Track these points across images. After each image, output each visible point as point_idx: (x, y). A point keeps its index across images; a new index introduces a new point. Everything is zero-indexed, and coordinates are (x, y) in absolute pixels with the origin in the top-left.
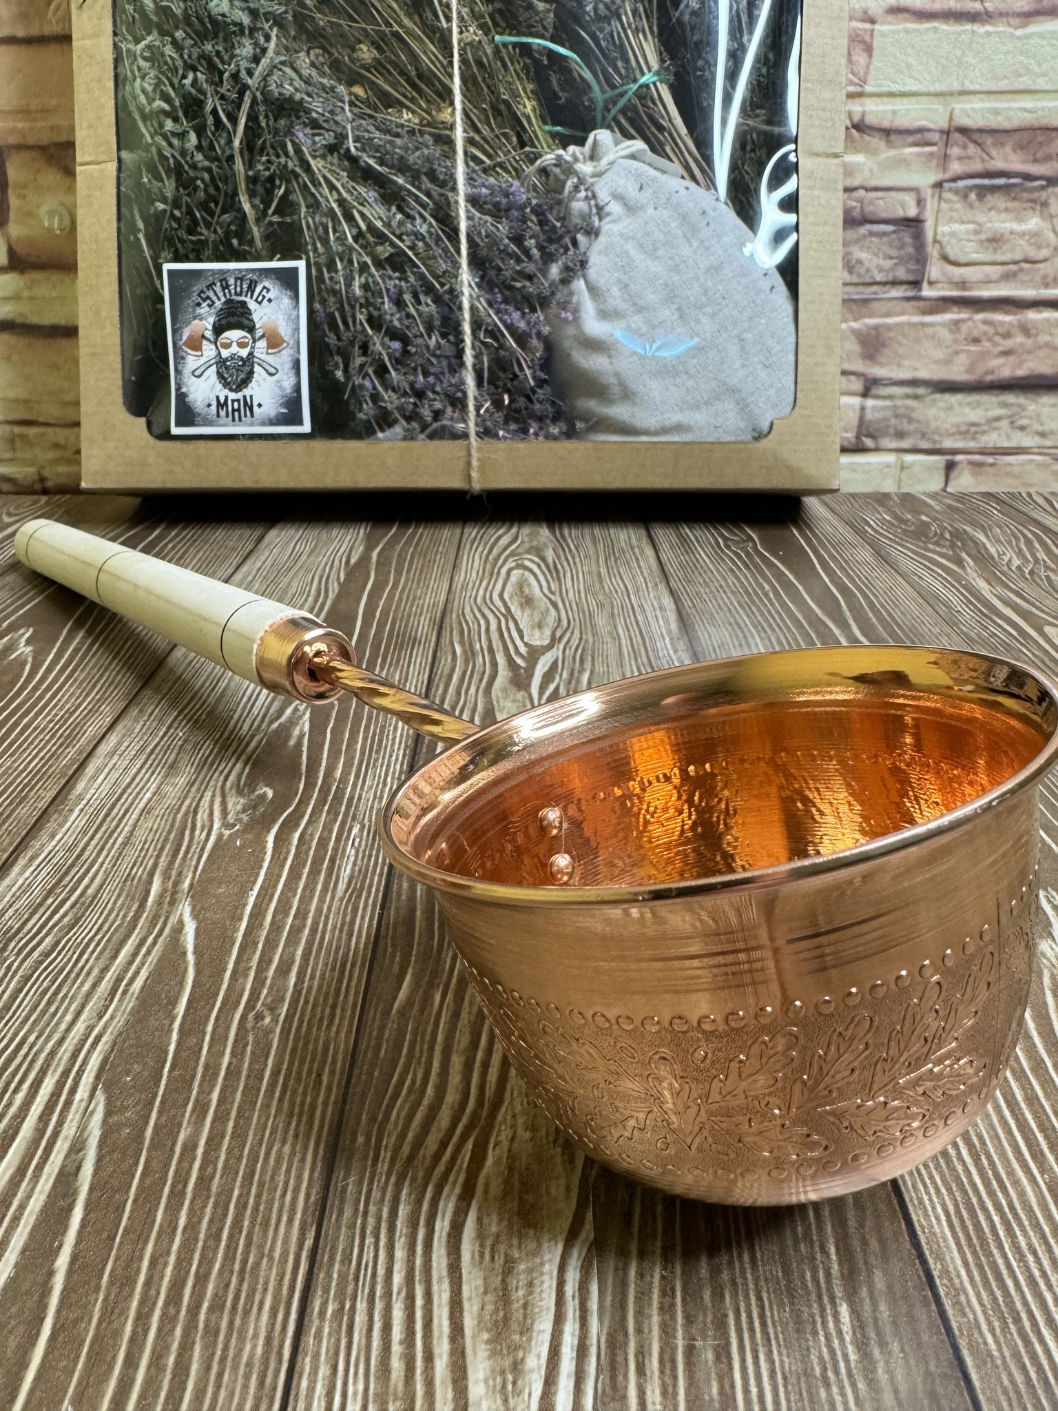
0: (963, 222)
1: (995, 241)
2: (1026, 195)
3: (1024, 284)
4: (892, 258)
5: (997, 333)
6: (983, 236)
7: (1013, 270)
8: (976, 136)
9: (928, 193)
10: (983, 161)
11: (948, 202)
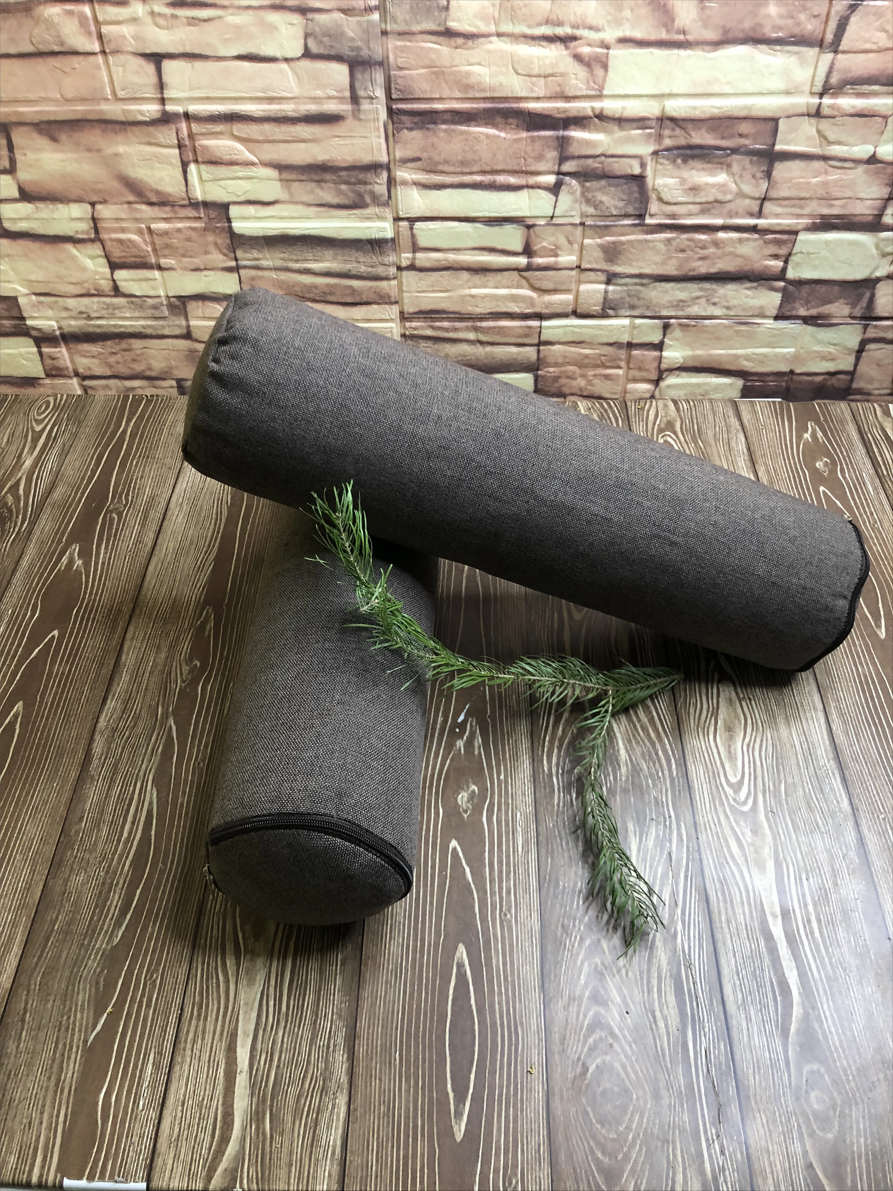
0: (672, 177)
1: (694, 189)
2: (716, 160)
3: (715, 216)
4: (623, 200)
5: (697, 247)
6: (687, 187)
7: (707, 208)
8: (681, 123)
9: (648, 159)
10: (686, 138)
11: (661, 164)
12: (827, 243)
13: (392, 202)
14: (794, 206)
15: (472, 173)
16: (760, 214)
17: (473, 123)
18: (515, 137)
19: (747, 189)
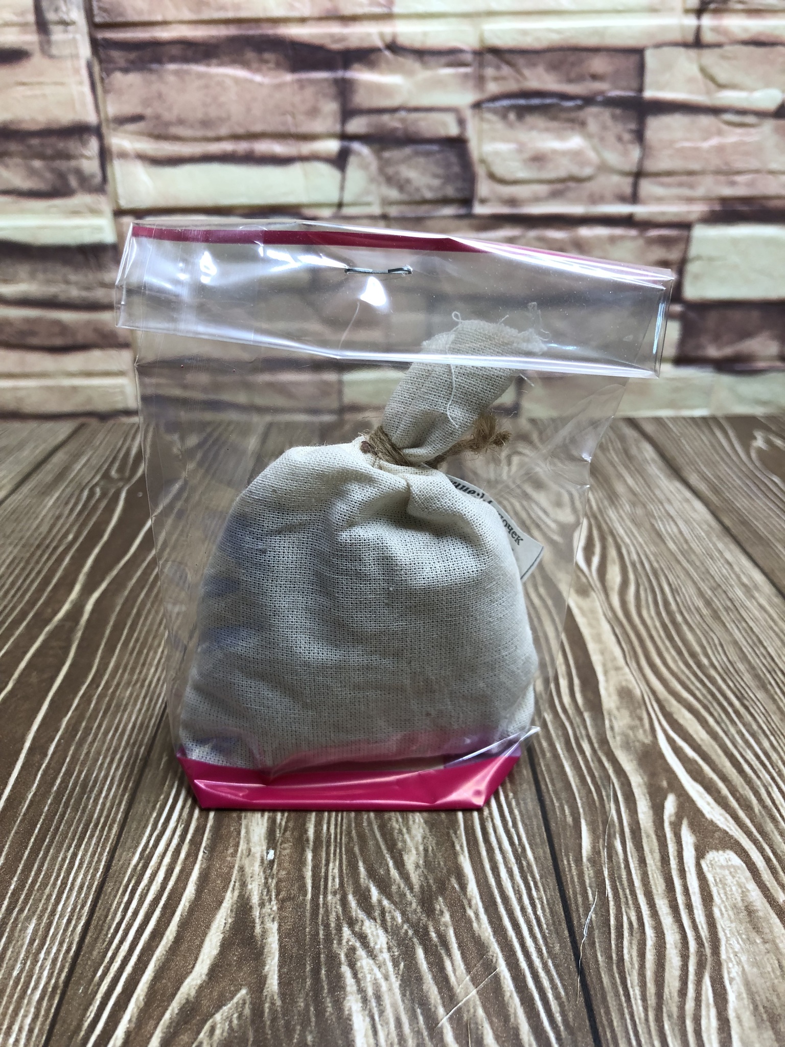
0: (505, 141)
1: (538, 159)
2: (564, 115)
3: (572, 201)
4: (438, 176)
6: (526, 155)
7: (559, 188)
8: (508, 57)
9: (468, 114)
10: (518, 81)
11: (489, 121)
12: (735, 242)
13: (109, 188)
14: (681, 185)
15: (218, 139)
16: (634, 198)
17: (214, 61)
18: (277, 81)
19: (613, 158)
